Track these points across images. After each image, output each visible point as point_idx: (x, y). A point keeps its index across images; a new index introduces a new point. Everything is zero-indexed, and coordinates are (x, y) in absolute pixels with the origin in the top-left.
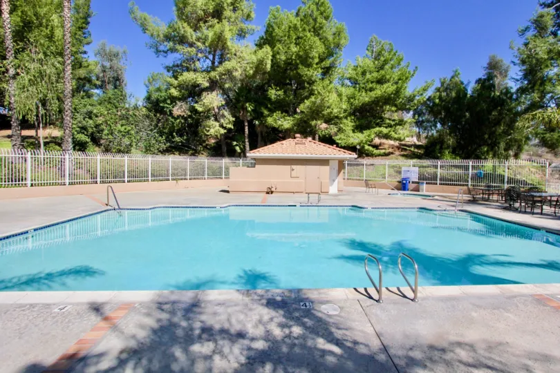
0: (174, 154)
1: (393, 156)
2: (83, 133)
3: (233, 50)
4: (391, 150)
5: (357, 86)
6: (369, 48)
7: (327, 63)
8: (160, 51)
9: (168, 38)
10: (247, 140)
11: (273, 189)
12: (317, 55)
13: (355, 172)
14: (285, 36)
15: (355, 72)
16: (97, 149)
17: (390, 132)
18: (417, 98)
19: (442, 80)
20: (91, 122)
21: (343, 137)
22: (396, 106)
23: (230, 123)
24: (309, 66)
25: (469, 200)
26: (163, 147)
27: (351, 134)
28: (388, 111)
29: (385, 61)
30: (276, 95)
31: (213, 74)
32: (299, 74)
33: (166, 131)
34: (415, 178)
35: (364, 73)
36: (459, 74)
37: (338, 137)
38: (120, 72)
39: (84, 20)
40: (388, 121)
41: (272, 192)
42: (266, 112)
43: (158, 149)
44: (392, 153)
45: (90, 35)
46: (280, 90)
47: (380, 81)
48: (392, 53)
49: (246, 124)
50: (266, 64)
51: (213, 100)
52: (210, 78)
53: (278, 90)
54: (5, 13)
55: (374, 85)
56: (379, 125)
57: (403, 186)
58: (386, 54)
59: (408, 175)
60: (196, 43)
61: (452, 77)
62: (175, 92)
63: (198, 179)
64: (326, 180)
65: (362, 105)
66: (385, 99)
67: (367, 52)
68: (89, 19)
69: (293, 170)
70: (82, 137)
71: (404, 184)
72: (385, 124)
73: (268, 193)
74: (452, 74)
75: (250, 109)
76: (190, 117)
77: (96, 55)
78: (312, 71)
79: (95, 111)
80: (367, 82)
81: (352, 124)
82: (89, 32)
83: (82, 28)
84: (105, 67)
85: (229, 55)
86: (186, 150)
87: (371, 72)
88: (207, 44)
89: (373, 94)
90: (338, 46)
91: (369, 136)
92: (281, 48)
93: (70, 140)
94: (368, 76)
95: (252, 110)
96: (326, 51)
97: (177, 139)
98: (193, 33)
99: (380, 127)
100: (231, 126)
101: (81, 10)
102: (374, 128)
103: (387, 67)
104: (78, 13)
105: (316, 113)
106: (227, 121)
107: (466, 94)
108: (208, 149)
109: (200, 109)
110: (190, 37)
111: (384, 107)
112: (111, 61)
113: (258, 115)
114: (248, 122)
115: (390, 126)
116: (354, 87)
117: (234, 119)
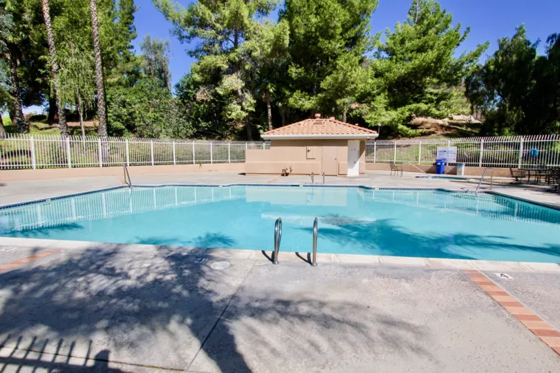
0: (202, 139)
1: (435, 135)
2: (119, 121)
3: (252, 28)
4: (432, 130)
5: (394, 57)
6: (411, 11)
7: (351, 33)
8: (184, 37)
9: (189, 22)
10: (270, 123)
11: (288, 171)
12: (339, 25)
13: (386, 154)
14: (304, 6)
15: (392, 41)
16: (132, 135)
17: (429, 108)
18: (465, 66)
19: (501, 42)
20: (124, 110)
21: (373, 116)
22: (438, 77)
23: (251, 105)
24: (331, 37)
25: (511, 183)
26: (191, 132)
27: (384, 112)
28: (428, 83)
29: (428, 25)
30: (296, 73)
31: (232, 55)
32: (320, 48)
33: (193, 117)
34: (452, 159)
35: (402, 42)
36: (524, 32)
37: (368, 117)
38: (164, 64)
39: (128, 16)
40: (429, 96)
41: (287, 174)
42: (288, 93)
43: (186, 134)
44: (433, 133)
45: (135, 29)
46: (301, 67)
47: (421, 49)
48: (439, 15)
49: (269, 106)
50: (283, 40)
51: (232, 82)
52: (229, 60)
53: (298, 68)
54: (46, 14)
55: (414, 54)
56: (417, 101)
57: (437, 169)
58: (431, 16)
59: (445, 156)
60: (216, 24)
61: (515, 37)
62: (198, 78)
63: (222, 162)
64: (344, 162)
65: (398, 78)
66: (424, 69)
67: (408, 16)
68: (134, 14)
69: (309, 151)
70: (119, 125)
71: (439, 166)
72: (425, 99)
73: (283, 175)
74: (515, 32)
75: (271, 91)
76: (213, 101)
77: (142, 49)
78: (334, 43)
79: (128, 100)
80: (406, 51)
81: (386, 101)
82: (134, 26)
83: (128, 23)
84: (151, 59)
85: (247, 34)
86: (214, 135)
87: (411, 39)
88: (225, 25)
89: (410, 65)
90: (365, 11)
91: (402, 114)
92: (300, 21)
93: (104, 127)
94: (408, 44)
95: (274, 91)
96: (351, 19)
97: (203, 124)
98: (211, 14)
99: (418, 103)
100: (252, 109)
101: (126, 6)
102: (410, 104)
103: (430, 31)
104: (124, 9)
105: (340, 90)
106: (248, 104)
107: (534, 56)
108: (235, 133)
109: (221, 93)
110: (208, 18)
111: (424, 80)
112: (156, 53)
113: (280, 96)
114: (271, 104)
115: (431, 101)
116: (391, 59)
117: (255, 101)
